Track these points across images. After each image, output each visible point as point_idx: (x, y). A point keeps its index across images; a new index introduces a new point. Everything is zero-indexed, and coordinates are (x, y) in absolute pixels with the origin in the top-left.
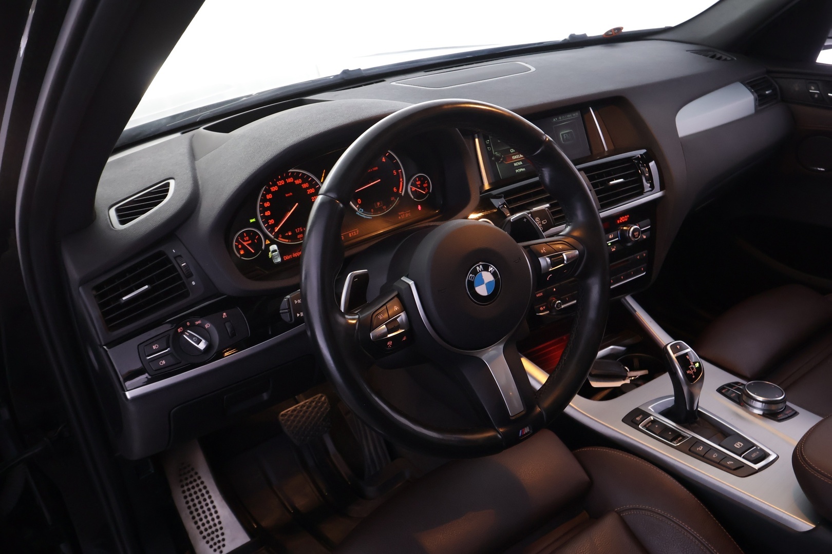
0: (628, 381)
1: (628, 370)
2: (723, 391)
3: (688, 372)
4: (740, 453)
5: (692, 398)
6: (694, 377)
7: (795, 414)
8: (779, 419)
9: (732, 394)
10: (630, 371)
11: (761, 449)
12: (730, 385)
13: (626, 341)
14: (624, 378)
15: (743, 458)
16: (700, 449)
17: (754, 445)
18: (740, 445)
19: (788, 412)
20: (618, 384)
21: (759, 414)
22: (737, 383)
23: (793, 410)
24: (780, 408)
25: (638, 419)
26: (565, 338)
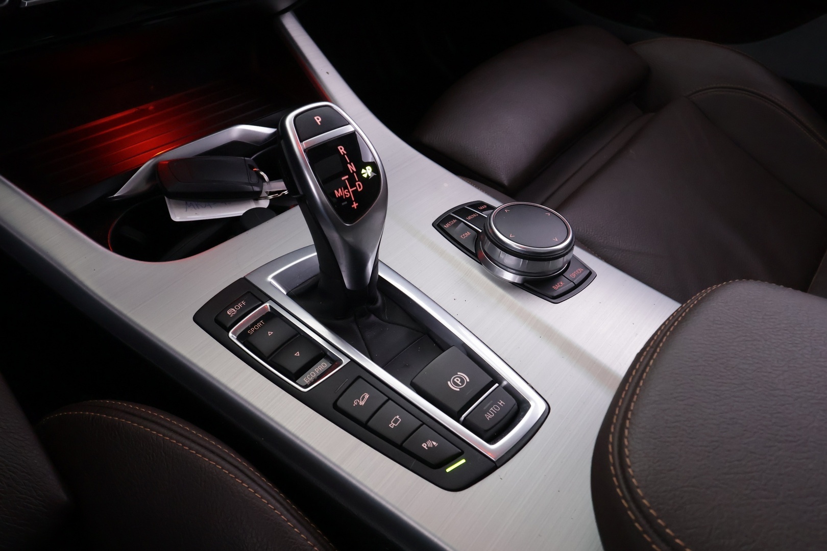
0: (264, 204)
1: (266, 178)
2: (446, 226)
3: (338, 193)
4: (457, 408)
5: (358, 260)
6: (355, 205)
7: (589, 276)
8: (555, 294)
9: (464, 232)
10: (271, 179)
11: (510, 390)
12: (462, 211)
13: (273, 115)
14: (256, 196)
15: (464, 424)
16: (362, 403)
17: (496, 378)
18: (462, 381)
19: (574, 275)
20: (237, 211)
21: (513, 283)
22: (477, 205)
23: (585, 267)
24: (560, 266)
25: (231, 312)
26: (151, 108)
